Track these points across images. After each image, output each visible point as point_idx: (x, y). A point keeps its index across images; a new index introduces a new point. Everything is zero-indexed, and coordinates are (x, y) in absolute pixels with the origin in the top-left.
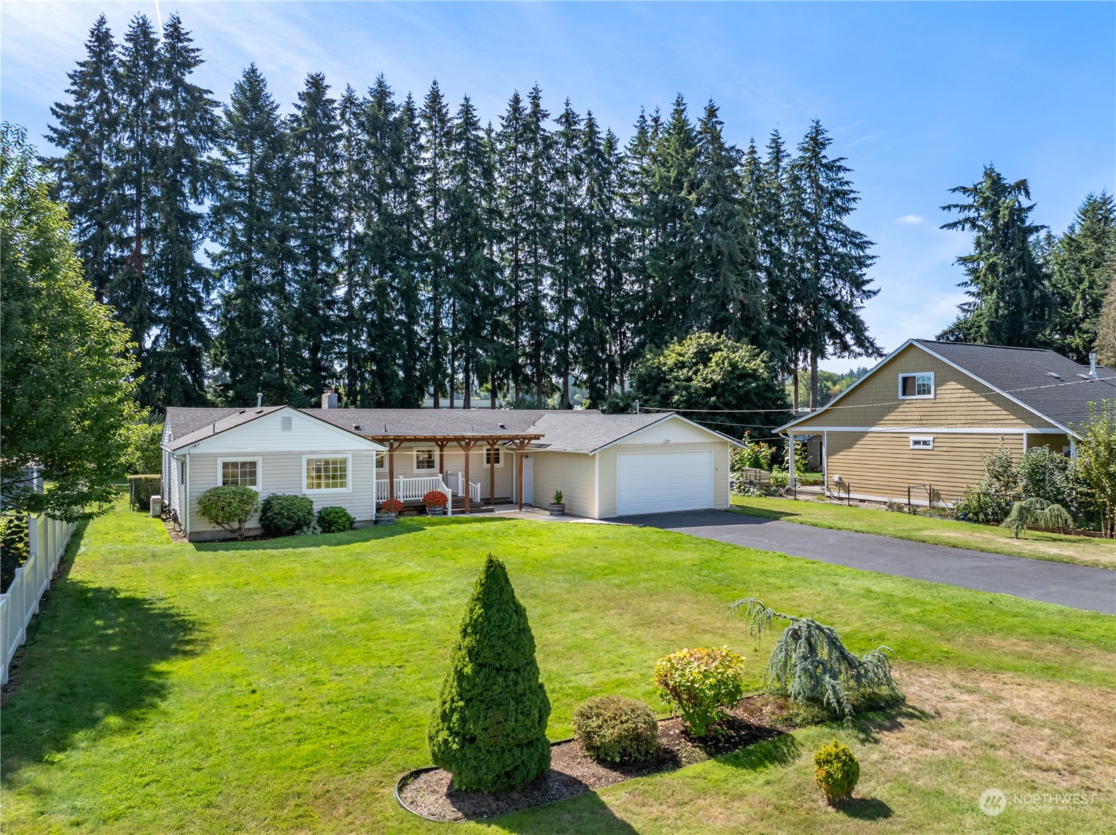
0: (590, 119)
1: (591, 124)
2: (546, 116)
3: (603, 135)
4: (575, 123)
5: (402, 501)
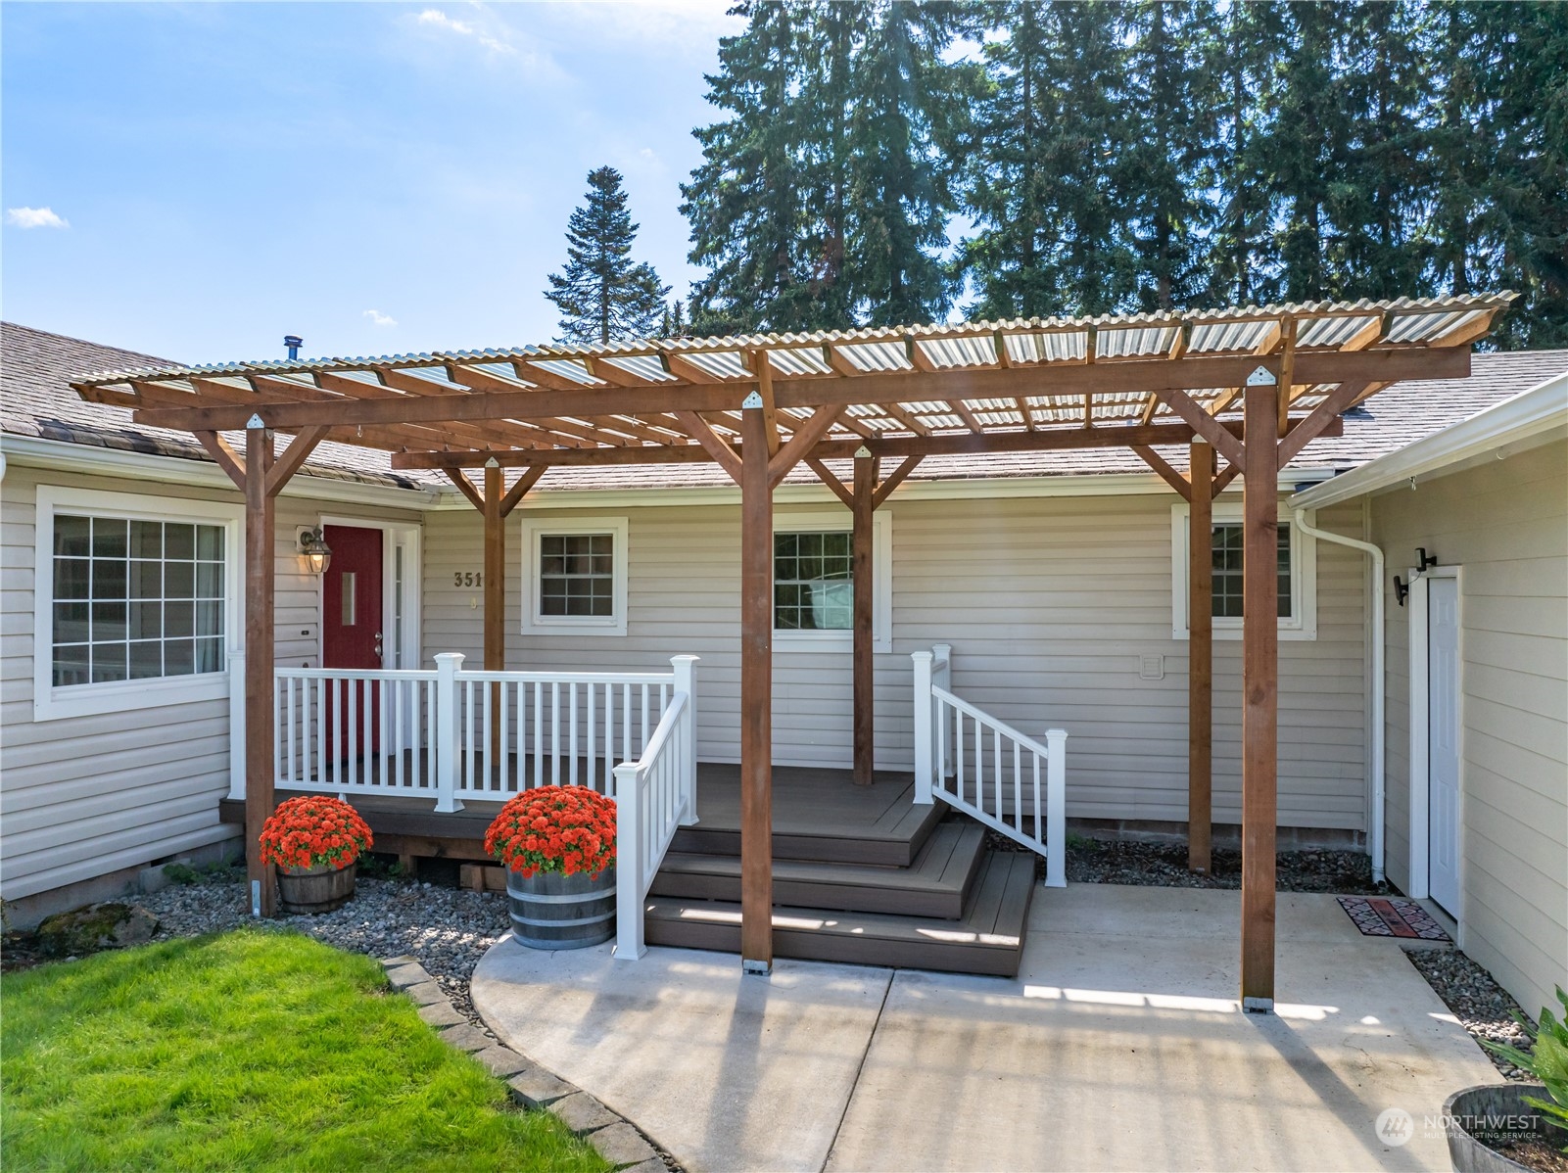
5: (445, 807)
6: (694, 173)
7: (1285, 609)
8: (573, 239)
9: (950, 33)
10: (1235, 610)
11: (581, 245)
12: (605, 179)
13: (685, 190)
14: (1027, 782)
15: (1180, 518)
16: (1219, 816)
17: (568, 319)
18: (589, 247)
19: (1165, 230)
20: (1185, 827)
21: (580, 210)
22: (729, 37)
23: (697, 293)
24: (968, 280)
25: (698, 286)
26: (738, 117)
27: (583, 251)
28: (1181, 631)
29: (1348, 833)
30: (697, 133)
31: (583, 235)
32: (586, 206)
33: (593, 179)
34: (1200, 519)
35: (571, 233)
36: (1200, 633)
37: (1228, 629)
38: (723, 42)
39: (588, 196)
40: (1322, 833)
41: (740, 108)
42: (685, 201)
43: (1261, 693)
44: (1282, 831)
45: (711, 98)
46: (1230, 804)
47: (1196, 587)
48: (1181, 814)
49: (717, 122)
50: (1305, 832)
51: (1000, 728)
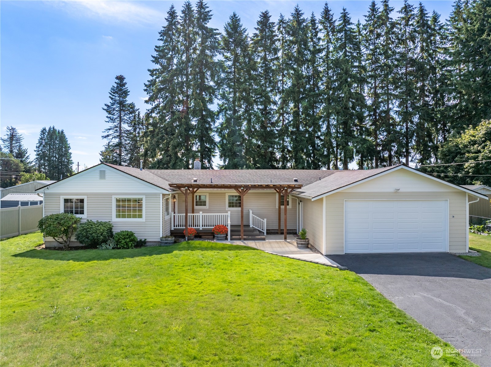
0: (421, 7)
1: (422, 10)
2: (392, 10)
3: (430, 15)
4: (411, 11)
5: (201, 229)
6: (148, 81)
7: (288, 205)
8: (111, 94)
9: (216, 53)
10: (283, 205)
11: (113, 96)
12: (121, 78)
13: (146, 85)
14: (262, 225)
15: (277, 195)
16: (281, 228)
17: (109, 116)
18: (116, 97)
19: (266, 107)
20: (278, 230)
21: (113, 86)
22: (158, 46)
23: (148, 112)
24: (221, 116)
25: (149, 110)
26: (160, 67)
27: (113, 97)
28: (277, 207)
29: (295, 230)
30: (149, 70)
31: (114, 93)
32: (115, 85)
33: (117, 78)
34: (279, 195)
35: (110, 92)
36: (280, 208)
37: (283, 207)
38: (156, 47)
39: (116, 83)
40: (292, 230)
41: (161, 65)
42: (146, 88)
43: (286, 214)
44: (287, 230)
45: (153, 61)
46: (283, 227)
47: (279, 203)
48: (277, 228)
49: (155, 68)
50: (290, 230)
51: (259, 219)
